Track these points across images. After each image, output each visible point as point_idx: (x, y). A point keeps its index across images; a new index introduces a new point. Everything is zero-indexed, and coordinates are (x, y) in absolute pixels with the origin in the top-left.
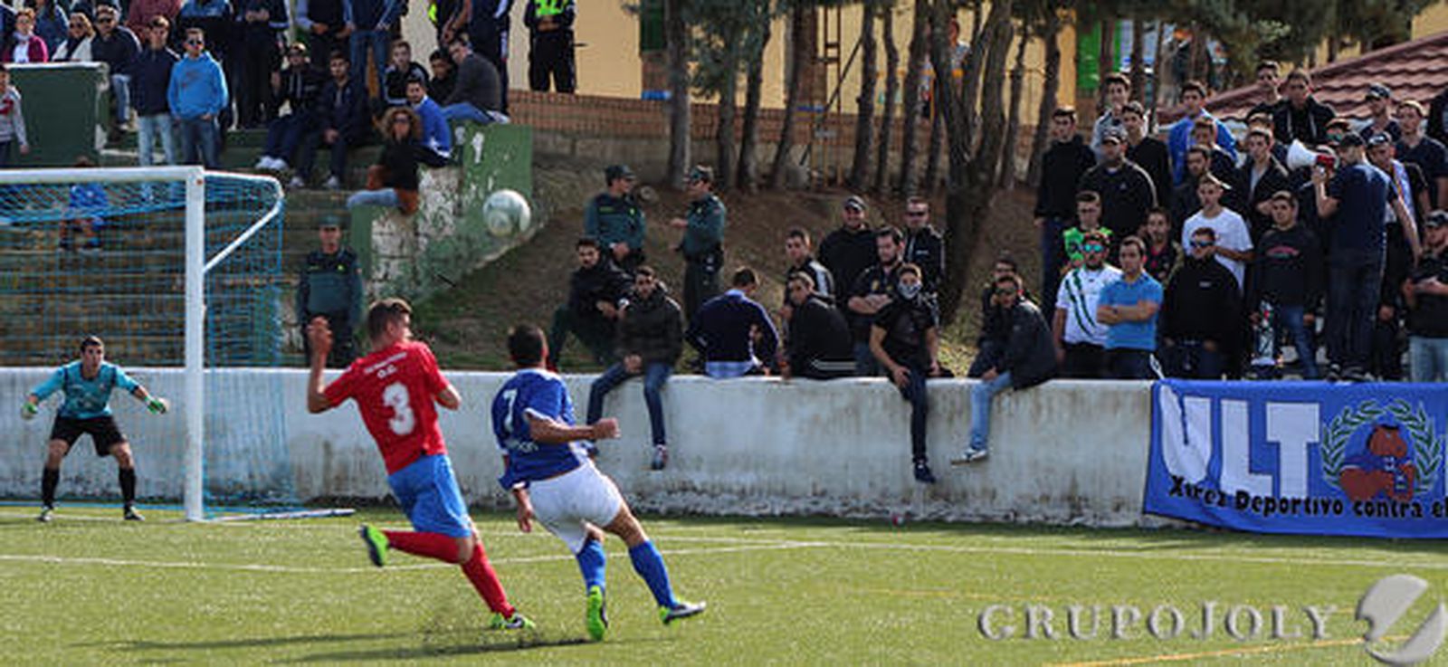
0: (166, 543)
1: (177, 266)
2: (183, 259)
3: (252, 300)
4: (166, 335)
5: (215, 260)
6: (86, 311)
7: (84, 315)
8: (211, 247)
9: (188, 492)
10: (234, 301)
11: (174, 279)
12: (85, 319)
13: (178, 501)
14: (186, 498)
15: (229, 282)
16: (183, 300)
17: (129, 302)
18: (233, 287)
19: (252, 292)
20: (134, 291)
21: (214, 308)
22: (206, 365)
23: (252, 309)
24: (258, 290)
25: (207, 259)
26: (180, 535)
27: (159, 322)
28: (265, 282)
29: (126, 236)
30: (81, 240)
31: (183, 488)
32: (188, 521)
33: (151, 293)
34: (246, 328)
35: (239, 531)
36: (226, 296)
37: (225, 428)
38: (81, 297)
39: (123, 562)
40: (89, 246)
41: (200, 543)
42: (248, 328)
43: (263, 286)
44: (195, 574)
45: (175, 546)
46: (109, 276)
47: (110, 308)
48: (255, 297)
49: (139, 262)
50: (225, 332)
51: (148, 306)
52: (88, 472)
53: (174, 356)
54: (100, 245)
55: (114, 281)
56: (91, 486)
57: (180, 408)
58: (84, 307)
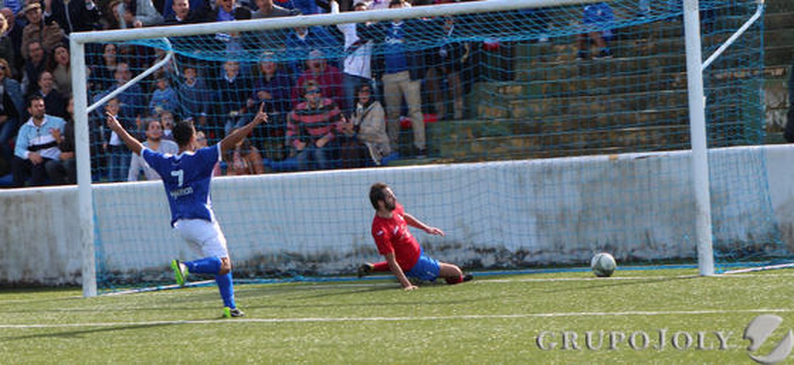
0: (686, 294)
1: (681, 65)
2: (684, 60)
3: (740, 90)
4: (671, 124)
5: (711, 59)
6: (603, 108)
7: (601, 112)
8: (707, 48)
9: (700, 252)
10: (725, 92)
11: (673, 77)
12: (603, 115)
13: (692, 259)
14: (699, 256)
15: (719, 76)
16: (686, 94)
17: (637, 98)
18: (724, 80)
19: (740, 83)
20: (642, 89)
21: (711, 99)
22: (710, 146)
23: (740, 97)
24: (745, 82)
25: (704, 59)
26: (697, 288)
27: (663, 113)
28: (749, 74)
29: (632, 44)
30: (594, 50)
31: (695, 249)
32: (702, 276)
33: (655, 89)
34: (734, 114)
35: (746, 281)
36: (718, 89)
37: (728, 197)
38: (597, 97)
39: (655, 313)
40: (603, 54)
41: (715, 293)
42: (737, 113)
43: (747, 78)
44: (714, 318)
45: (695, 297)
46: (621, 78)
47: (624, 105)
48: (744, 87)
49: (644, 65)
50: (719, 117)
51: (654, 101)
52: (616, 241)
53: (682, 141)
54: (611, 53)
55: (624, 82)
56: (619, 251)
57: (690, 183)
58: (601, 105)
